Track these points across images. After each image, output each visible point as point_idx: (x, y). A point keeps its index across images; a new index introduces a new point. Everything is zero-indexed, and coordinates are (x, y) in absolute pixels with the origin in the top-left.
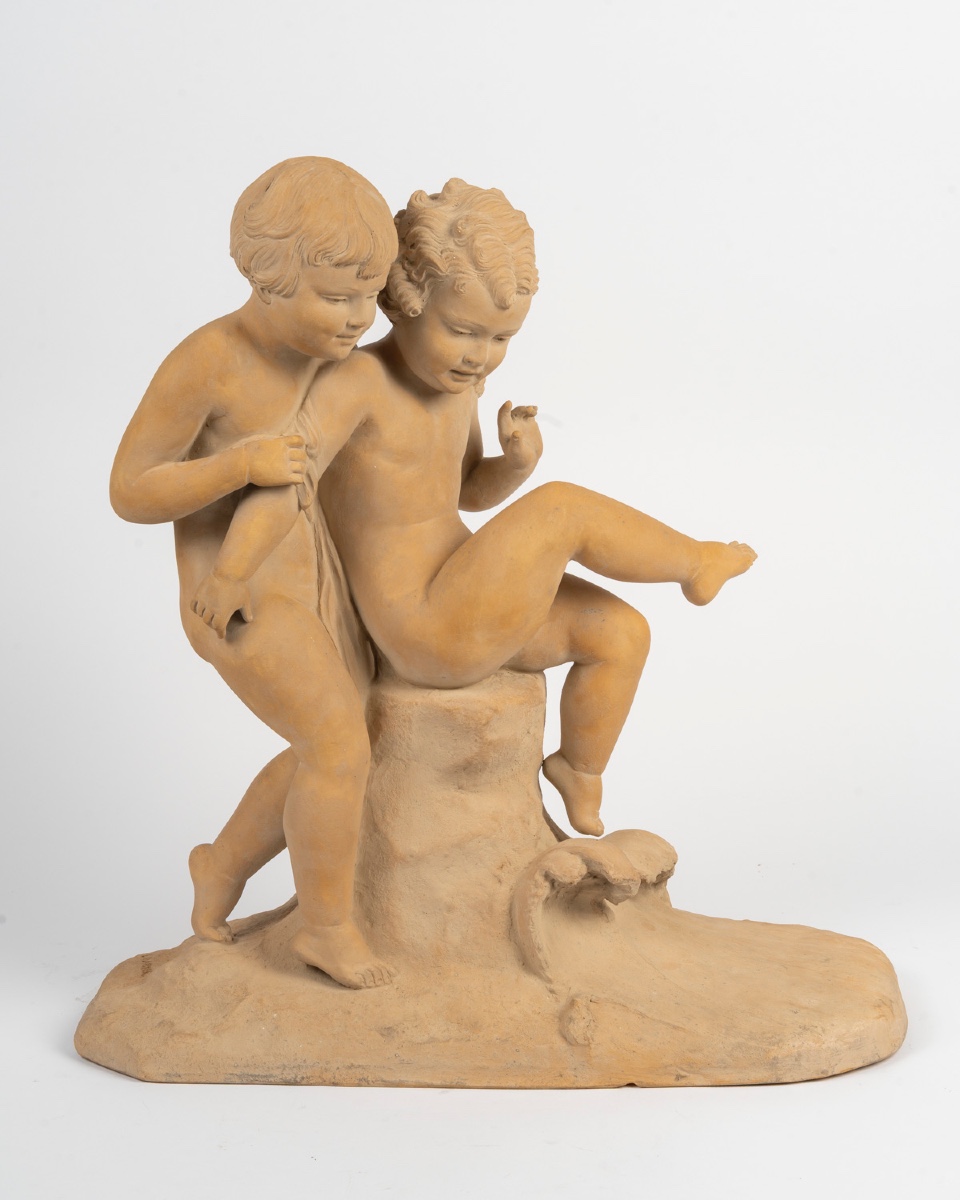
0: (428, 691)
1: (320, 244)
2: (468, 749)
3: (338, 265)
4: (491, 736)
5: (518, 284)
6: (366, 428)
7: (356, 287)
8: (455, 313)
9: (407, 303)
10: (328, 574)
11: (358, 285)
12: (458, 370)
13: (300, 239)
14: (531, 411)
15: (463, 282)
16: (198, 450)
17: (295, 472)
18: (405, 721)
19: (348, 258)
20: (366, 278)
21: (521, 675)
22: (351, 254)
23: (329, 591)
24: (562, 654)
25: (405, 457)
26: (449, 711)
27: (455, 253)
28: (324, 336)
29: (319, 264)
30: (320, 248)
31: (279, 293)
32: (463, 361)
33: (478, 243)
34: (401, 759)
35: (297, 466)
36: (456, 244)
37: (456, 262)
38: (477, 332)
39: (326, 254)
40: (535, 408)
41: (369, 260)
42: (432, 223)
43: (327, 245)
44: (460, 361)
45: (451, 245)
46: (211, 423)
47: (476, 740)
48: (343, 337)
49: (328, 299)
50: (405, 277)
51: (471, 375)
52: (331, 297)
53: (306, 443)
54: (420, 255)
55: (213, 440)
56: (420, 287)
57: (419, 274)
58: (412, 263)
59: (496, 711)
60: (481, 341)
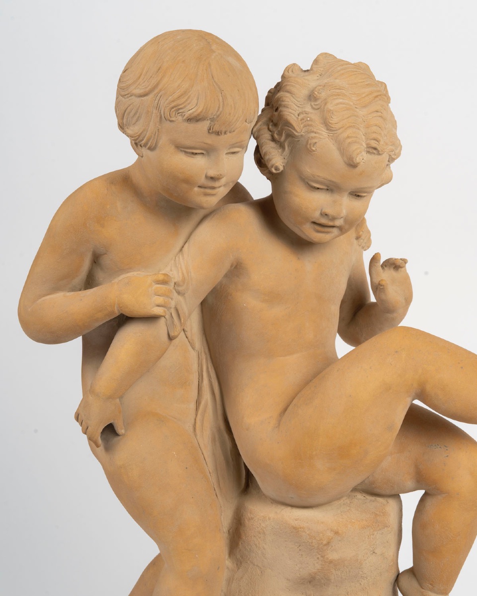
0: (283, 507)
1: (173, 101)
2: (312, 565)
3: (189, 120)
4: (333, 556)
5: (367, 144)
6: (237, 270)
7: (209, 141)
8: (309, 169)
9: (270, 160)
10: (207, 396)
11: (211, 140)
12: (317, 222)
13: (158, 98)
14: (399, 263)
15: (314, 141)
16: (90, 282)
17: (158, 306)
18: (260, 533)
19: (196, 114)
20: (218, 133)
21: (373, 498)
22: (199, 111)
23: (205, 411)
24: (410, 484)
25: (273, 297)
26: (294, 528)
27: (309, 115)
28: (184, 186)
29: (174, 119)
30: (173, 104)
31: (145, 145)
32: (321, 214)
33: (330, 106)
34: (257, 566)
35: (160, 300)
36: (313, 109)
37: (310, 123)
38: (331, 188)
39: (177, 109)
40: (405, 261)
41: (218, 116)
42: (293, 89)
43: (178, 102)
44: (317, 214)
45: (308, 109)
46: (96, 260)
47: (318, 558)
48: (205, 188)
49: (186, 152)
50: (270, 138)
51: (333, 227)
52: (189, 151)
53: (174, 281)
54: (280, 117)
55: (100, 275)
56: (282, 146)
57: (280, 134)
58: (275, 125)
59: (337, 533)
60: (336, 196)
